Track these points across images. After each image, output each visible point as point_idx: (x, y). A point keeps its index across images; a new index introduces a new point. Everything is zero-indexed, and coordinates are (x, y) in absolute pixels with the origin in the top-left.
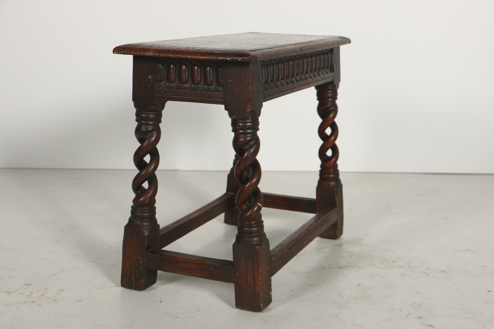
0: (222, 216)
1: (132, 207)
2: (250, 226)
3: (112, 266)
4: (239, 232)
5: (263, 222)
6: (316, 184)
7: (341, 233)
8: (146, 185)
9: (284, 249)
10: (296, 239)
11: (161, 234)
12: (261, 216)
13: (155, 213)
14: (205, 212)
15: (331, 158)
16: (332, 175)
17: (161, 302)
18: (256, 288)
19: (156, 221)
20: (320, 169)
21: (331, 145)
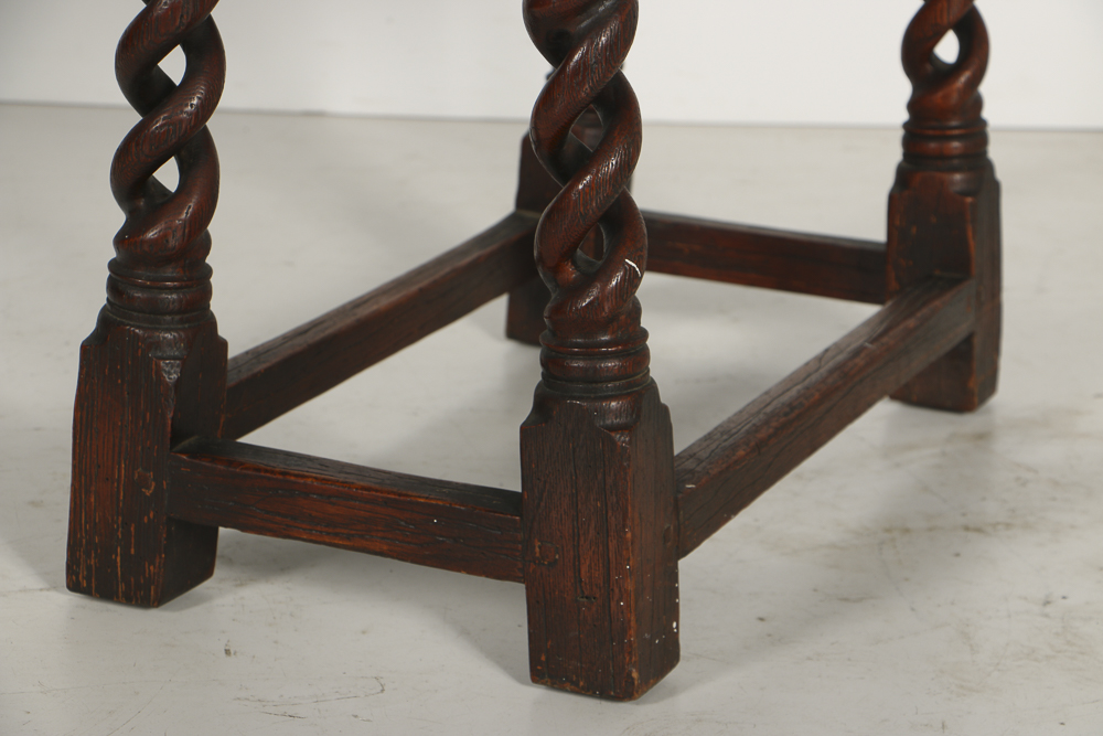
0: (498, 308)
1: (112, 265)
2: (592, 352)
3: (34, 504)
4: (549, 376)
5: (644, 334)
6: (887, 180)
7: (989, 386)
8: (168, 175)
9: (734, 447)
10: (791, 406)
11: (233, 379)
12: (636, 311)
13: (206, 292)
14: (421, 290)
15: (954, 70)
16: (956, 144)
17: (227, 652)
18: (613, 604)
19: (210, 323)
20: (904, 116)
21: (955, 12)
